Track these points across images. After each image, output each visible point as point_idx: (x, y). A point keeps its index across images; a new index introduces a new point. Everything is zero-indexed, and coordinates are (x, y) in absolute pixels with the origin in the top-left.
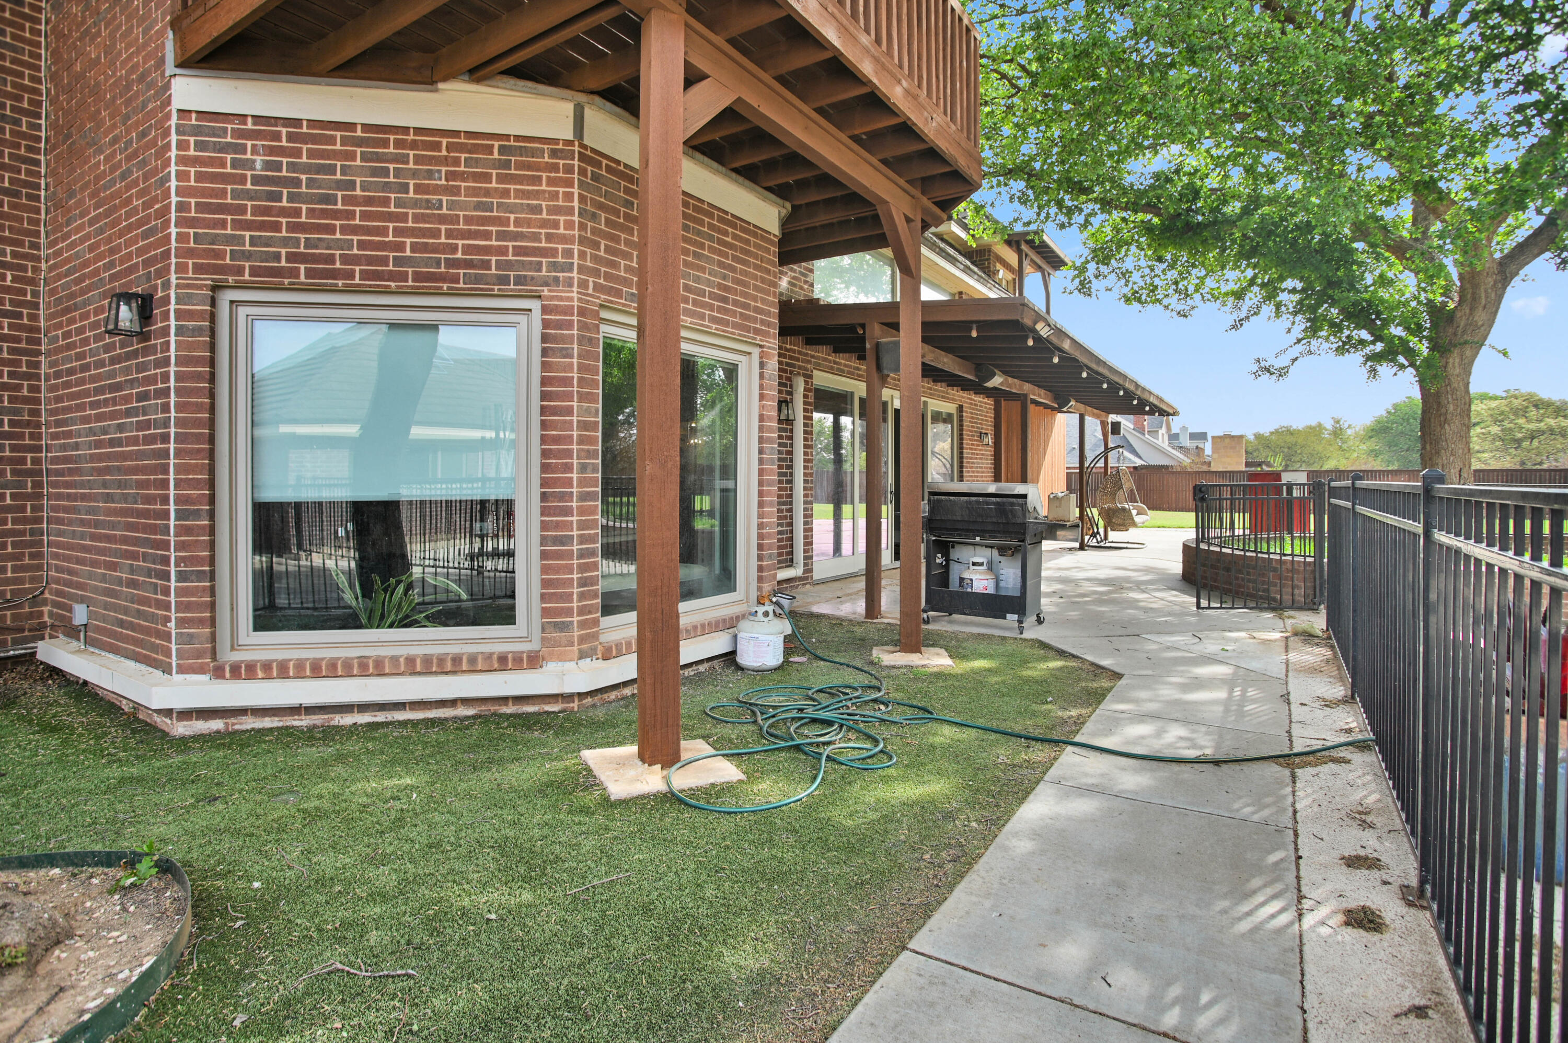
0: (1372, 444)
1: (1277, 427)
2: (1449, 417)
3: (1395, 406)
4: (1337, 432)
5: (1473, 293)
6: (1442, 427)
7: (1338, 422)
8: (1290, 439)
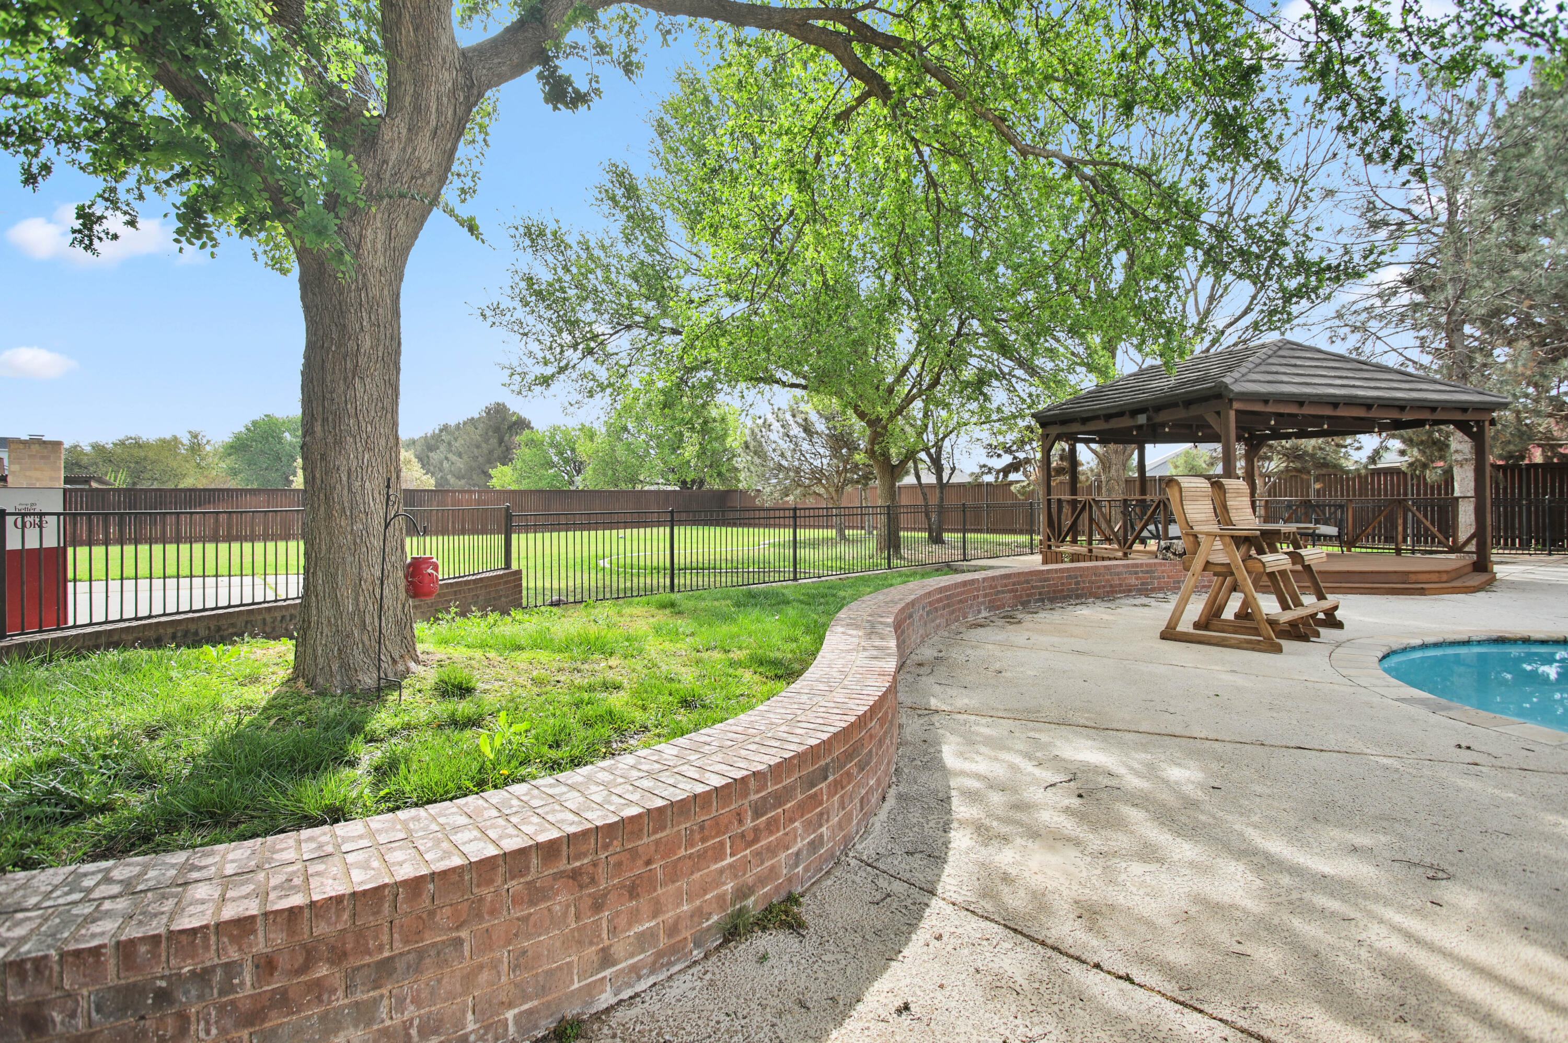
0: (230, 462)
1: (122, 437)
2: (362, 361)
3: (254, 423)
4: (196, 447)
5: (417, 96)
6: (349, 385)
7: (196, 437)
8: (135, 452)
